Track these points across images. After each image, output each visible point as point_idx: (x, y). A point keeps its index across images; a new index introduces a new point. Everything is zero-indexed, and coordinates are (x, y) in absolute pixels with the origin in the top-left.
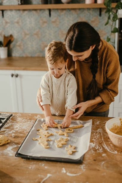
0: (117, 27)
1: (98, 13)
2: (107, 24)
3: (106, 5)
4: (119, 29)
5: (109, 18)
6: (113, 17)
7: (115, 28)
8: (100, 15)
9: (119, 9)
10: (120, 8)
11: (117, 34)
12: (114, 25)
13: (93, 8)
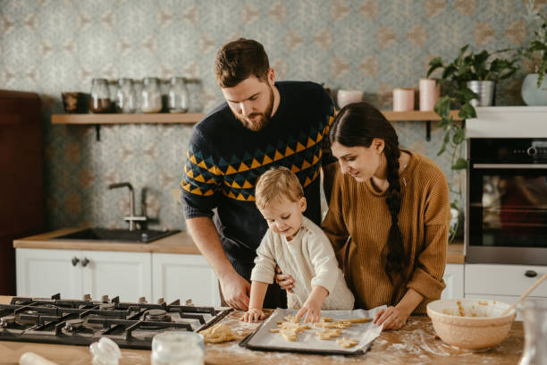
0: (465, 156)
1: (424, 133)
2: (442, 151)
3: (439, 111)
4: (469, 162)
5: (446, 140)
6: (455, 136)
7: (461, 160)
8: (428, 137)
9: (467, 118)
10: (469, 116)
11: (464, 172)
12: (457, 154)
13: (412, 122)
